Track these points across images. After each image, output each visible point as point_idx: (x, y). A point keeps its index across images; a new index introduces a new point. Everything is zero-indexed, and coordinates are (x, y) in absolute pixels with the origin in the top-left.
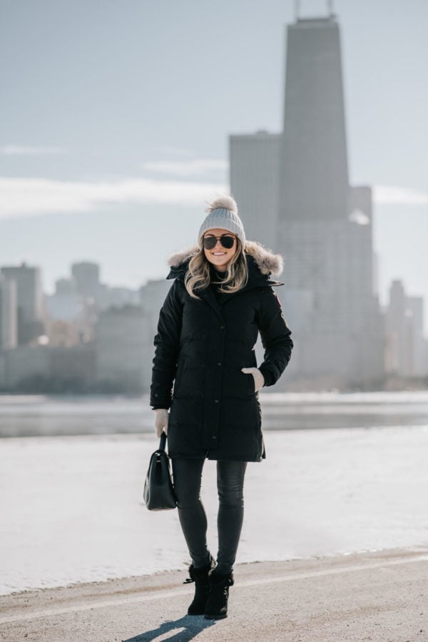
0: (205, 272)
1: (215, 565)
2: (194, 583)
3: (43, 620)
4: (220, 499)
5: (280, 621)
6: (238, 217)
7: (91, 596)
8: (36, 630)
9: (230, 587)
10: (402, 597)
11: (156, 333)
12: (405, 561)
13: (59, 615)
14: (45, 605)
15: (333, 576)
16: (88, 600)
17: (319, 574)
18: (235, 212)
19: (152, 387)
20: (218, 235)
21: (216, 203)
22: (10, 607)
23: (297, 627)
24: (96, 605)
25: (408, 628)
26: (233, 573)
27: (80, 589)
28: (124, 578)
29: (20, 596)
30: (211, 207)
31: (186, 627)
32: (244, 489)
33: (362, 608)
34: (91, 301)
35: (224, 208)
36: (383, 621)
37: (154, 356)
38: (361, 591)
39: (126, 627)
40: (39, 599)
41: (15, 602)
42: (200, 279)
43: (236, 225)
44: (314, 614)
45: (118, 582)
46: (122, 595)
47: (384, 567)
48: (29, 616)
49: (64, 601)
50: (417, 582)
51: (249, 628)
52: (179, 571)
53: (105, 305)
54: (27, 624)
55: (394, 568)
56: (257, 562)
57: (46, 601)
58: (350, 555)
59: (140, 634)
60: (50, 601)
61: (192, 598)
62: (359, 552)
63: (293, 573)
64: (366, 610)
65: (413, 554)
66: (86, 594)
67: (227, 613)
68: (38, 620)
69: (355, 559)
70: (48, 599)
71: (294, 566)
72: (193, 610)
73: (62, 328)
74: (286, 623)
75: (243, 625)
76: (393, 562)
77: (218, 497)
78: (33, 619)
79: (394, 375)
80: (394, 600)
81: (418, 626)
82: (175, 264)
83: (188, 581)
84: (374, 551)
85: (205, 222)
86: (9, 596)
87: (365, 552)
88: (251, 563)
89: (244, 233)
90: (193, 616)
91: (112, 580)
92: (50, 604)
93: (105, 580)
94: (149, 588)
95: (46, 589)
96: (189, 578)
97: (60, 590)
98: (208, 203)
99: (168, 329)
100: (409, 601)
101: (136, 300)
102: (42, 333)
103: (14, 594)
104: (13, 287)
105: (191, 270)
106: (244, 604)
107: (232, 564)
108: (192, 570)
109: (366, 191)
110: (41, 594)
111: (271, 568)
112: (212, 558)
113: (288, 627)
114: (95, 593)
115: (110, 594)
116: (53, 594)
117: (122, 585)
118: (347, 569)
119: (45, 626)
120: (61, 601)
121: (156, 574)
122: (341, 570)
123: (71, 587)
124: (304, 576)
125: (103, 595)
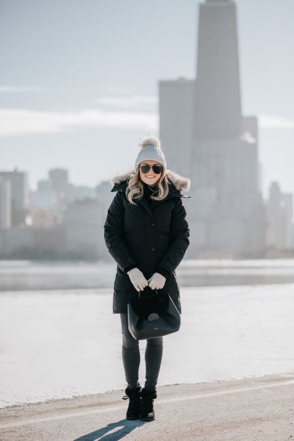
0: (140, 187)
3: (28, 427)
5: (193, 428)
6: (161, 151)
7: (61, 409)
8: (23, 434)
10: (277, 411)
12: (280, 384)
14: (29, 416)
15: (230, 395)
16: (60, 412)
17: (219, 393)
18: (159, 148)
20: (151, 164)
21: (147, 141)
22: (5, 417)
23: (204, 433)
24: (64, 416)
25: (281, 434)
27: (53, 404)
28: (84, 396)
29: (11, 409)
33: (250, 420)
34: (62, 195)
35: (152, 146)
36: (264, 429)
38: (250, 406)
40: (25, 411)
41: (9, 414)
42: (137, 192)
44: (216, 423)
45: (80, 399)
46: (82, 409)
47: (265, 388)
48: (18, 424)
50: (289, 399)
51: (171, 433)
54: (17, 430)
55: (272, 389)
56: (177, 384)
57: (30, 413)
58: (241, 379)
60: (33, 413)
62: (247, 377)
64: (253, 421)
65: (285, 379)
66: (57, 407)
67: (155, 417)
68: (24, 427)
69: (245, 382)
70: (31, 411)
71: (203, 387)
73: (42, 214)
74: (197, 430)
75: (167, 431)
76: (271, 385)
78: (21, 426)
80: (272, 413)
81: (289, 433)
82: (118, 182)
84: (259, 376)
86: (4, 409)
87: (251, 377)
88: (172, 385)
91: (76, 397)
92: (32, 415)
93: (71, 397)
94: (102, 403)
95: (30, 404)
97: (40, 404)
100: (282, 414)
101: (93, 195)
103: (7, 407)
104: (8, 186)
105: (130, 186)
106: (168, 415)
109: (254, 120)
110: (26, 408)
111: (188, 389)
113: (198, 433)
114: (64, 407)
115: (75, 408)
116: (35, 408)
117: (83, 401)
118: (239, 390)
119: (29, 431)
120: (40, 413)
121: (107, 393)
122: (235, 391)
123: (47, 403)
124: (210, 395)
125: (70, 408)
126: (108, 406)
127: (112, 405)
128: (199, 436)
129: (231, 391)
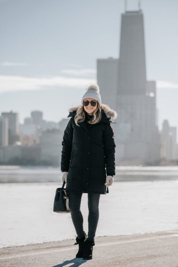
0: (83, 115)
1: (87, 237)
2: (78, 244)
3: (15, 259)
4: (89, 210)
5: (114, 261)
6: (99, 94)
7: (36, 249)
8: (13, 263)
9: (93, 246)
10: (165, 251)
11: (63, 140)
12: (167, 236)
13: (22, 257)
14: (17, 253)
15: (137, 242)
16: (35, 251)
17: (131, 241)
18: (98, 92)
19: (61, 163)
20: (90, 100)
21: (90, 87)
22: (2, 254)
23: (121, 263)
24: (38, 253)
25: (167, 264)
26: (94, 240)
27: (32, 246)
28: (50, 242)
29: (6, 249)
30: (88, 88)
31: (74, 263)
32: (99, 206)
33: (148, 256)
34: (39, 127)
35: (93, 89)
36: (157, 261)
37: (62, 150)
38: (148, 249)
39: (50, 263)
40: (14, 250)
41: (4, 252)
42: (81, 118)
43: (98, 97)
44: (128, 258)
45: (48, 244)
46: (49, 249)
47: (158, 239)
48: (10, 257)
49: (25, 251)
50: (172, 245)
51: (101, 263)
52: (73, 239)
53: (45, 129)
54: (9, 261)
55: (162, 239)
56: (105, 236)
57: (17, 251)
59: (56, 265)
60: (19, 251)
61: (78, 251)
62: (147, 233)
63: (120, 241)
64: (150, 257)
65: (170, 234)
66: (34, 248)
67: (92, 257)
68: (14, 259)
69: (146, 235)
70: (18, 251)
71: (120, 238)
72: (78, 256)
73: (27, 138)
75: (99, 262)
76: (161, 237)
77: (88, 209)
78: (12, 259)
79: (164, 159)
80: (162, 252)
83: (76, 244)
84: (154, 232)
85: (85, 94)
86: (2, 249)
87: (150, 232)
88: (103, 237)
89: (101, 100)
90: (78, 258)
91: (45, 243)
92: (19, 252)
93: (42, 243)
94: (60, 246)
95: (17, 246)
96: (76, 242)
97: (23, 246)
98: (87, 86)
99: (67, 139)
100: (168, 253)
101: (58, 127)
102: (18, 140)
103: (4, 248)
104: (7, 121)
105: (77, 114)
106: (100, 253)
107: (94, 237)
108: (77, 239)
109: (154, 83)
110: (15, 248)
111: (111, 239)
112: (85, 234)
113: (118, 263)
114: (38, 248)
115: (44, 249)
116: (20, 248)
117: (49, 245)
118: (143, 240)
119: (16, 261)
120: (23, 251)
121: (63, 241)
122: (140, 240)
123: (28, 246)
124: (124, 242)
125: (41, 249)
126: (63, 248)
127: (66, 247)
128: (118, 265)
129: (137, 240)
